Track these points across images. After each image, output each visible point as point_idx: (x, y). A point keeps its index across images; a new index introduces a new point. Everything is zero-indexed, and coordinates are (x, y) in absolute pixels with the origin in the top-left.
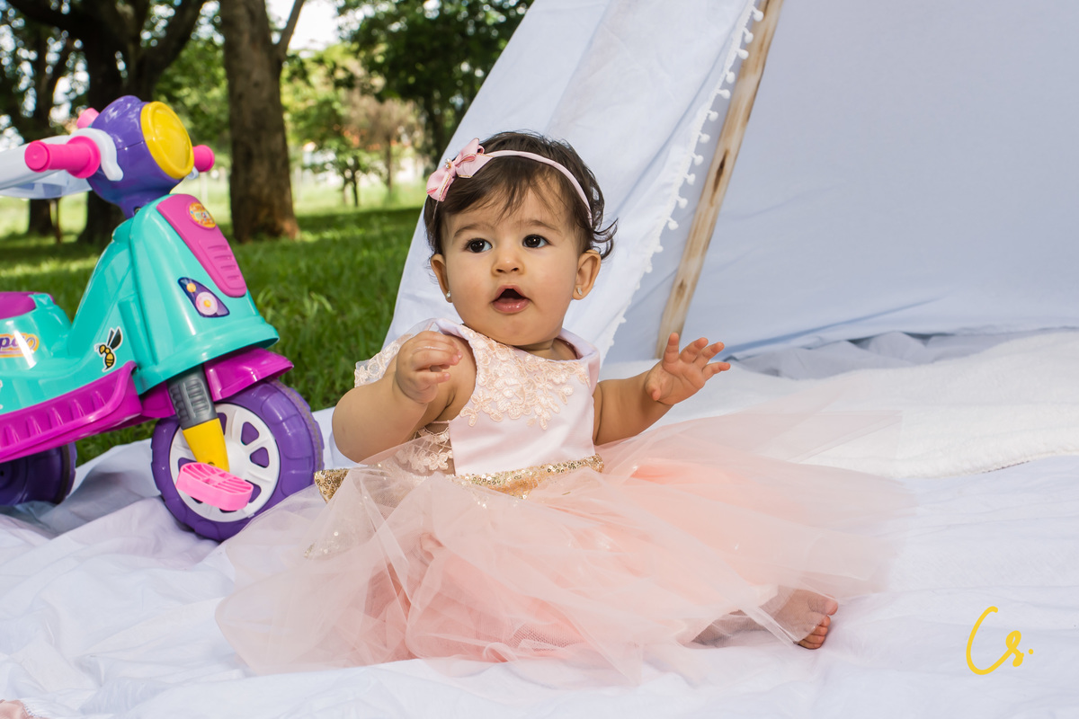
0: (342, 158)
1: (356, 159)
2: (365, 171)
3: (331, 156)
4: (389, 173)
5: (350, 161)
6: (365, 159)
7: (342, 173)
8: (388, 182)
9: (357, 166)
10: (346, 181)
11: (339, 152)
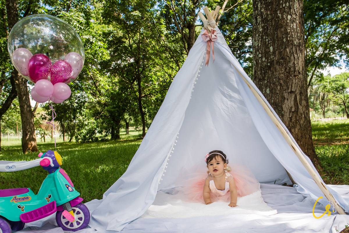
0: (41, 132)
1: (44, 132)
2: (46, 135)
3: (39, 131)
4: (52, 135)
5: (43, 133)
6: (46, 132)
7: (41, 135)
8: (52, 137)
9: (45, 134)
10: (42, 137)
11: (40, 131)
